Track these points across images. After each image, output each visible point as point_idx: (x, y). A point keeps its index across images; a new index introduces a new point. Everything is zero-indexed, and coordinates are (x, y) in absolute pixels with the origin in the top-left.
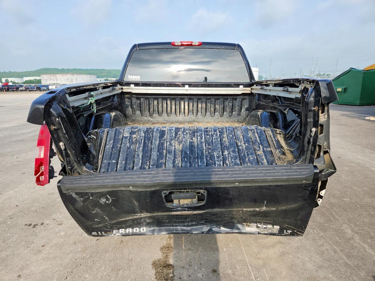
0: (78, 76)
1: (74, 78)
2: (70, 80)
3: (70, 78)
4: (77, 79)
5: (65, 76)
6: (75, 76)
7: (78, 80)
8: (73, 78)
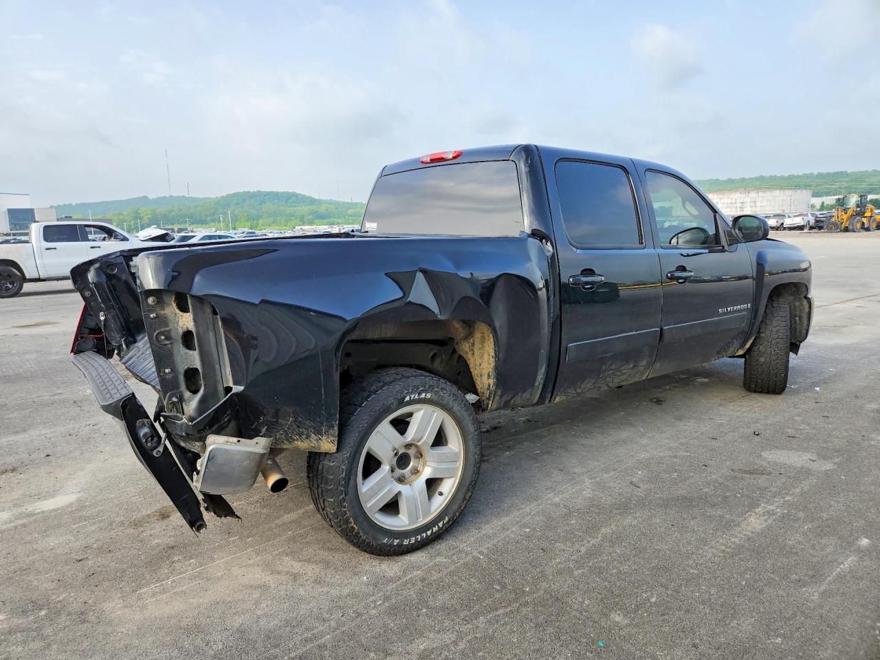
0: (761, 194)
1: (749, 200)
2: (739, 205)
3: (739, 201)
4: (755, 202)
5: (726, 197)
6: (753, 194)
7: (758, 204)
8: (747, 200)
